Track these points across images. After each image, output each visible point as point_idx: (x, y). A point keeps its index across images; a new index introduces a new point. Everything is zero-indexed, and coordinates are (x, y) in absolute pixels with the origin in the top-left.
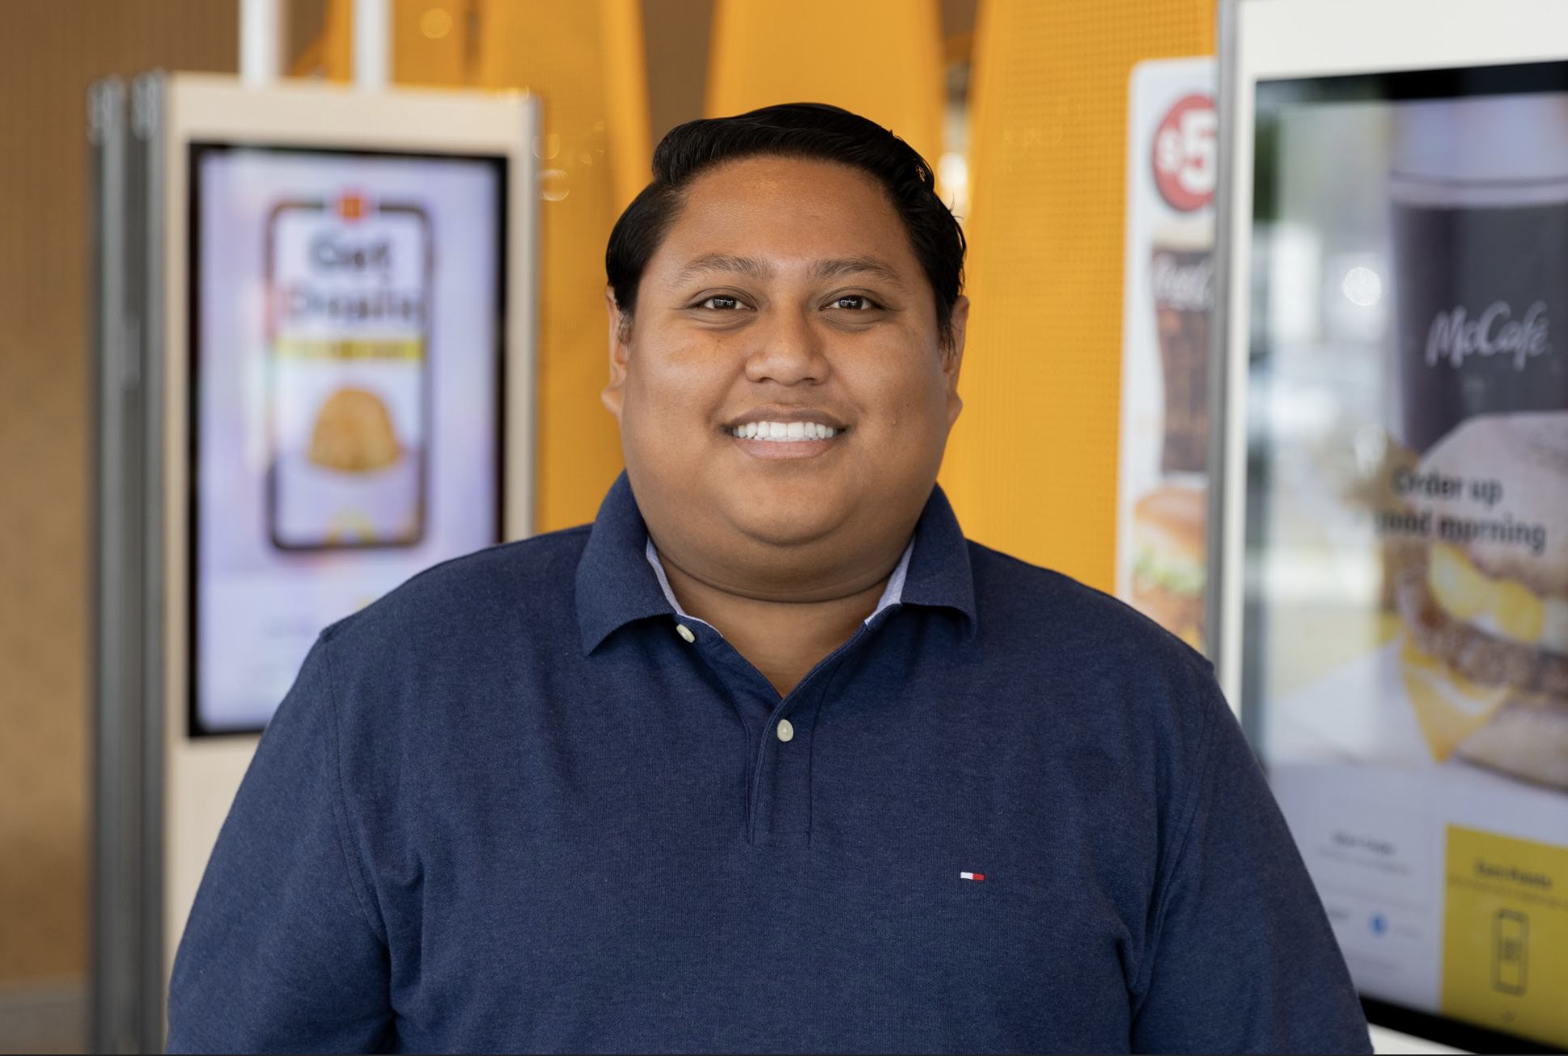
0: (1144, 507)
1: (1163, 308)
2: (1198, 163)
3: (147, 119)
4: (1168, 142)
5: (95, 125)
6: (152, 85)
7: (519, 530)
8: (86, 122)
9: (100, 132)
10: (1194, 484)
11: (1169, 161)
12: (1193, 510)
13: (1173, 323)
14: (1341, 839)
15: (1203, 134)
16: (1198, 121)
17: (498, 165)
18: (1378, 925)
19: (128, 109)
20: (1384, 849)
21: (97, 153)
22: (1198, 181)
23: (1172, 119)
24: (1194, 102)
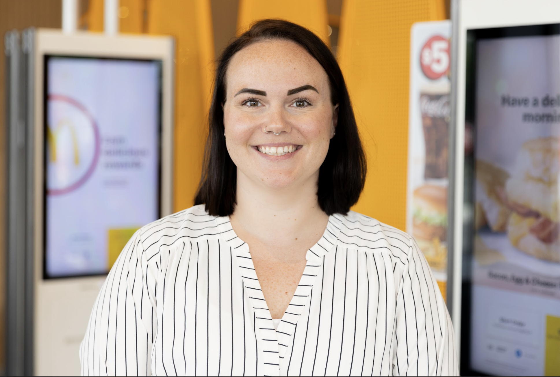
0: (417, 192)
1: (424, 116)
2: (438, 61)
3: (28, 45)
4: (427, 53)
5: (7, 48)
6: (30, 33)
8: (4, 47)
9: (9, 51)
11: (427, 60)
13: (429, 122)
14: (503, 320)
15: (441, 50)
16: (439, 46)
17: (158, 63)
18: (518, 353)
19: (21, 42)
20: (520, 324)
21: (8, 59)
22: (438, 68)
23: (428, 45)
24: (438, 38)
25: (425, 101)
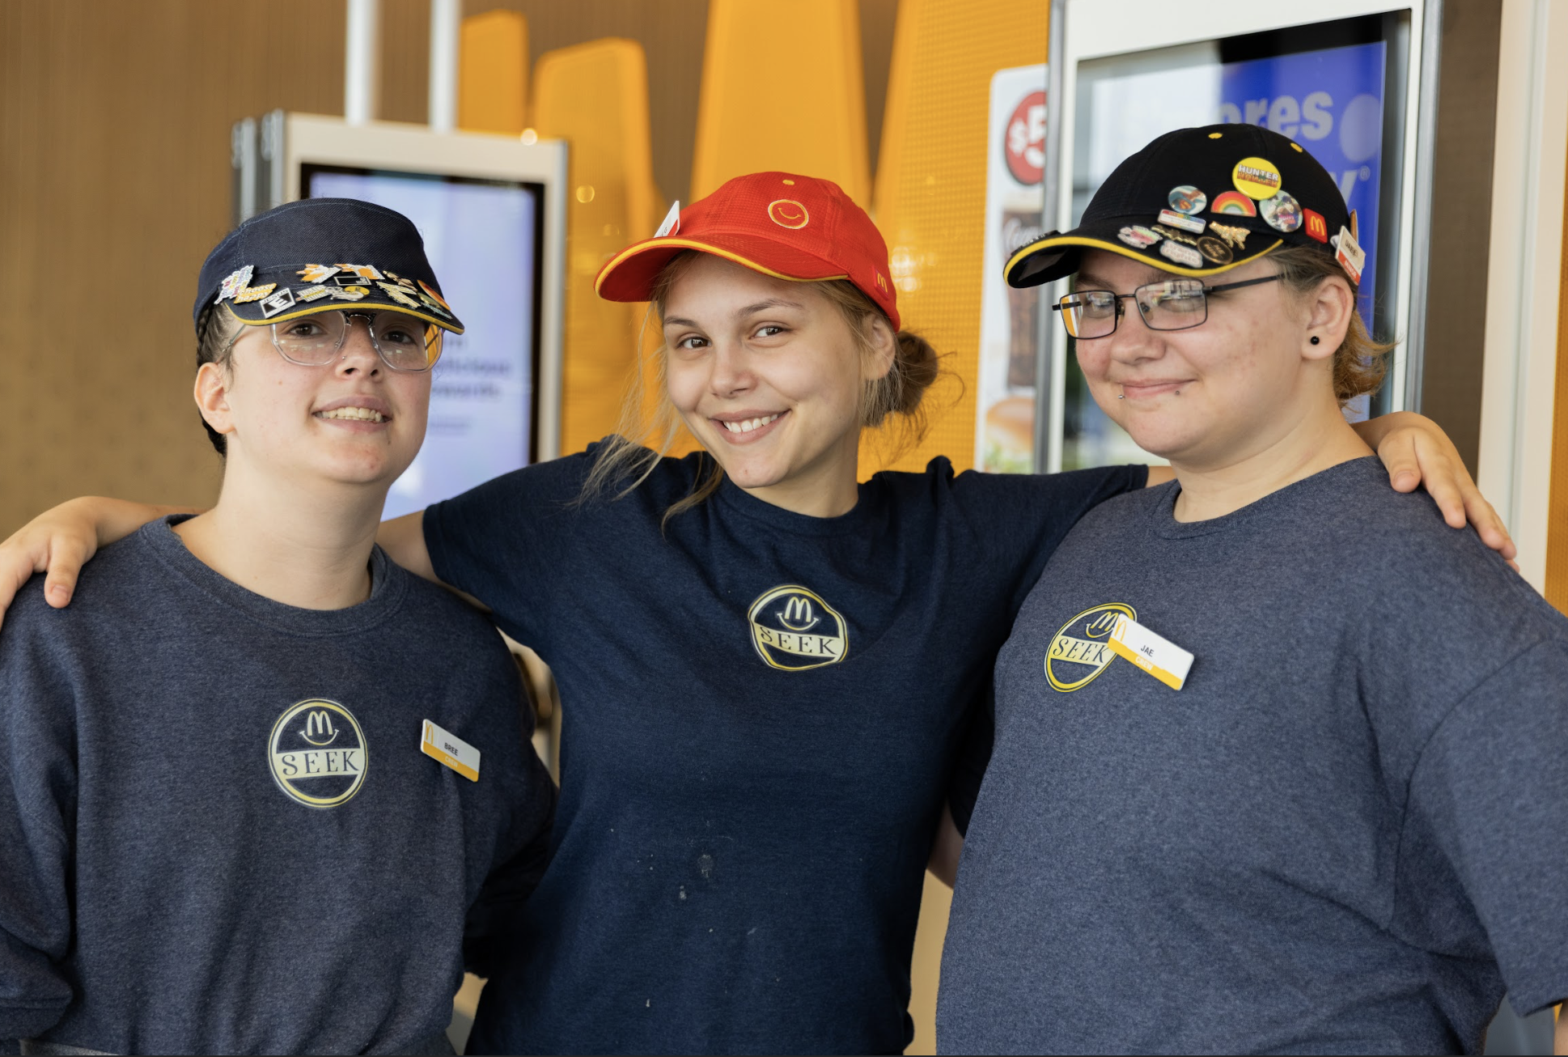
0: (993, 414)
2: (1039, 145)
3: (273, 149)
4: (1018, 129)
5: (236, 153)
6: (275, 121)
7: (547, 454)
8: (231, 152)
9: (239, 158)
10: (1028, 393)
11: (1018, 146)
12: (1026, 413)
16: (1039, 113)
17: (536, 190)
19: (259, 141)
21: (237, 174)
22: (1037, 159)
23: (1020, 113)
24: (1039, 98)
25: (1014, 224)
